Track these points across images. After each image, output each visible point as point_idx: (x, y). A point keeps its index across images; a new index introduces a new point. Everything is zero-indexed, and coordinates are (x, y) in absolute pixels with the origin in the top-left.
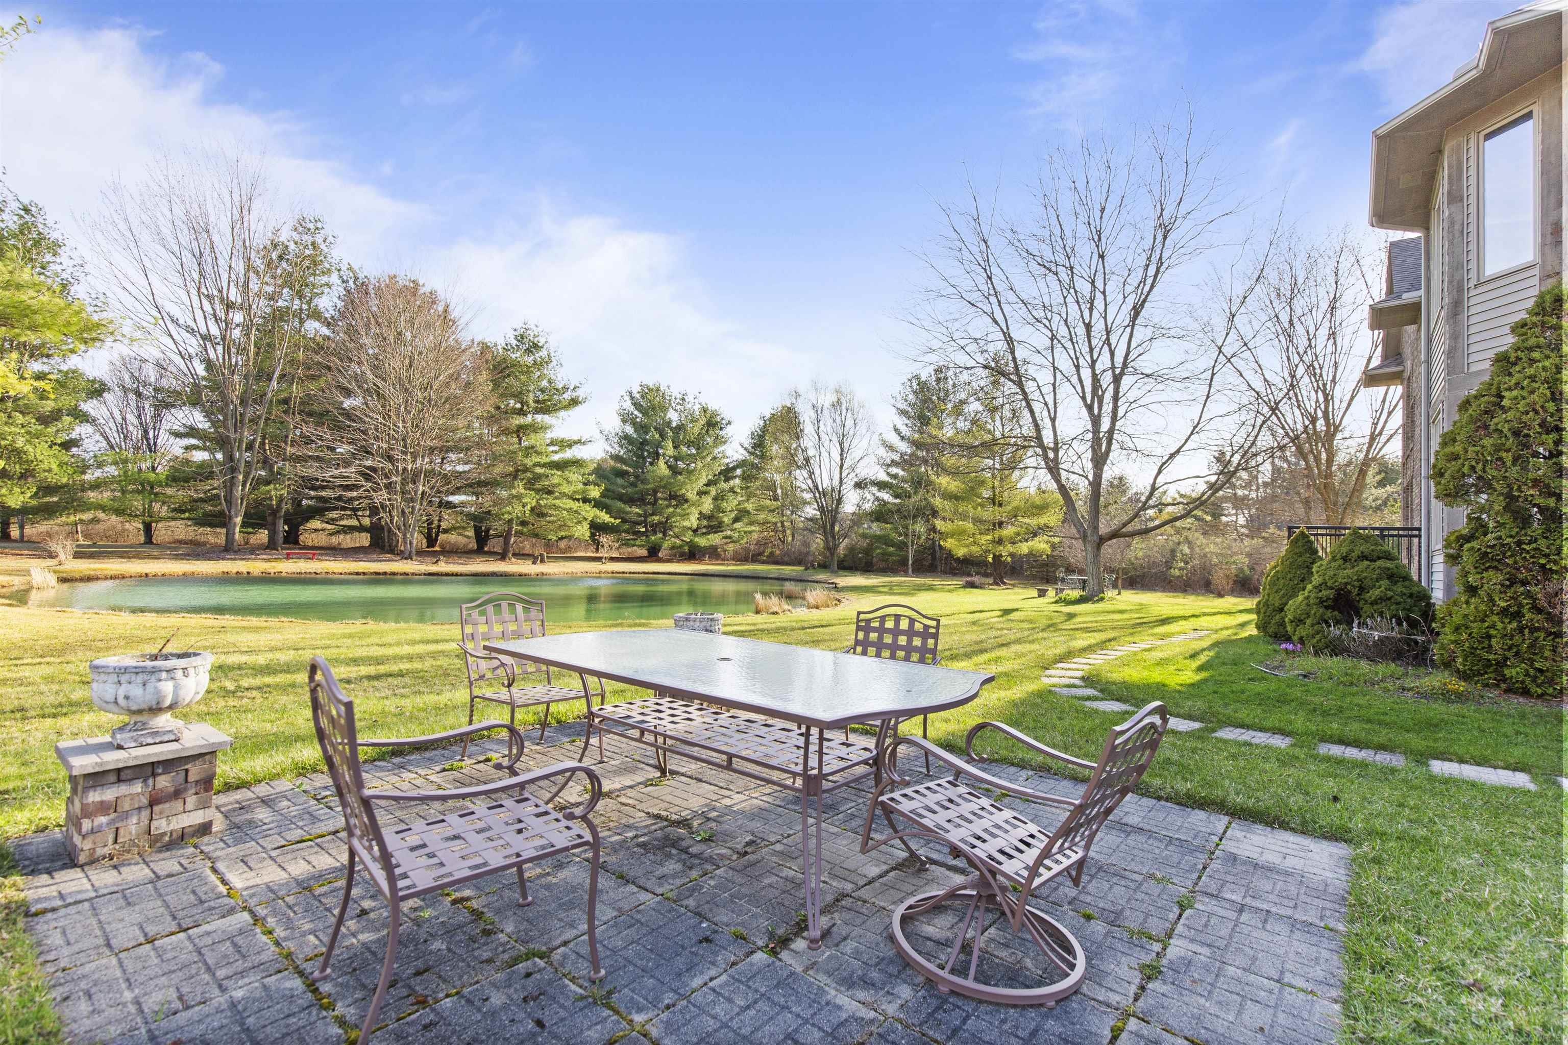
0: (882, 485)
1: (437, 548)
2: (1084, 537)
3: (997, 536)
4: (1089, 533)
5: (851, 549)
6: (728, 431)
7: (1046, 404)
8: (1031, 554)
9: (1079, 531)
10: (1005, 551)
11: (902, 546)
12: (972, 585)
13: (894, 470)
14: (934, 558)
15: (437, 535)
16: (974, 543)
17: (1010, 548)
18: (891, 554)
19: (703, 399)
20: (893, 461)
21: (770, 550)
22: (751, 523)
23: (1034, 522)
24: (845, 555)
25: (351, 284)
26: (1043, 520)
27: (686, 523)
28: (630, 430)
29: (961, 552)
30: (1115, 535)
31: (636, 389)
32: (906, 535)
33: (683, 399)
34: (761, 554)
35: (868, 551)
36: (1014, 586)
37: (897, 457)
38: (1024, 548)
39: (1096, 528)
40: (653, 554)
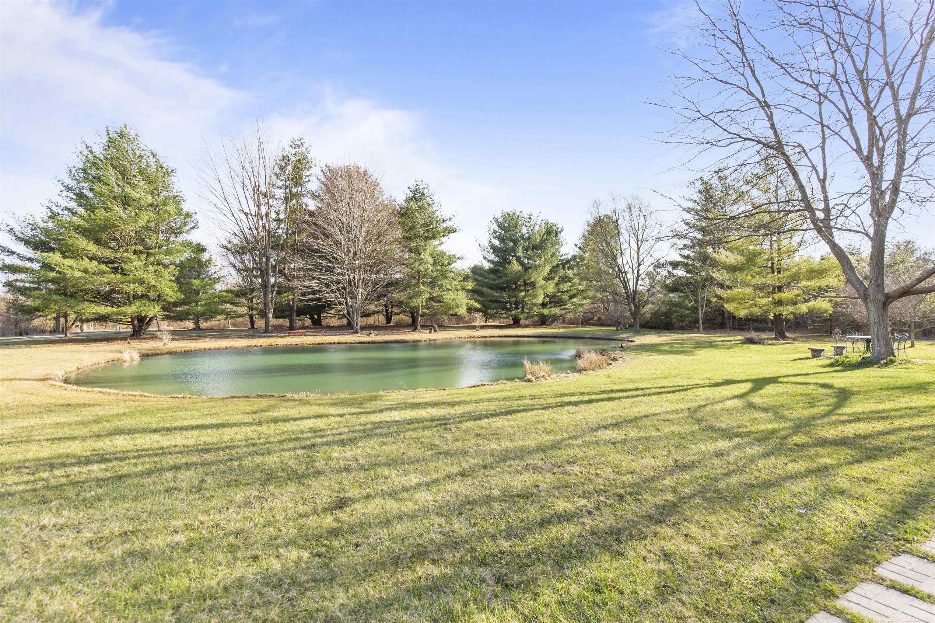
0: (675, 265)
1: (392, 324)
2: (865, 297)
3: (776, 298)
4: (871, 292)
5: (655, 314)
6: (562, 235)
7: (814, 167)
8: (811, 312)
9: (858, 291)
10: (786, 311)
11: (695, 310)
12: (751, 341)
13: (686, 252)
14: (723, 318)
15: (391, 316)
16: (755, 305)
17: (791, 309)
18: (686, 316)
19: (542, 217)
20: (685, 245)
21: (598, 316)
22: (585, 298)
23: (814, 284)
24: (651, 318)
25: (328, 174)
26: (823, 282)
27: (534, 301)
28: (497, 243)
29: (742, 313)
30: (906, 292)
31: (499, 215)
32: (696, 301)
33: (530, 218)
34: (592, 319)
35: (667, 315)
36: (794, 340)
37: (688, 242)
38: (804, 308)
39: (880, 286)
40: (516, 323)
